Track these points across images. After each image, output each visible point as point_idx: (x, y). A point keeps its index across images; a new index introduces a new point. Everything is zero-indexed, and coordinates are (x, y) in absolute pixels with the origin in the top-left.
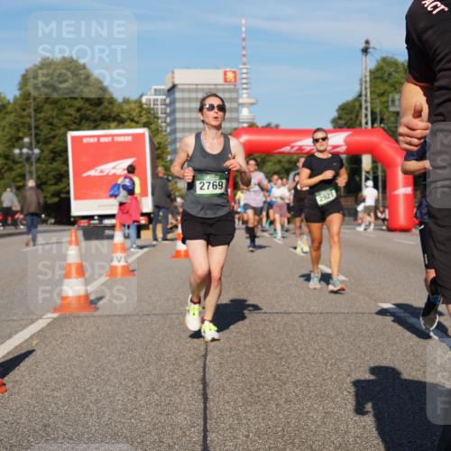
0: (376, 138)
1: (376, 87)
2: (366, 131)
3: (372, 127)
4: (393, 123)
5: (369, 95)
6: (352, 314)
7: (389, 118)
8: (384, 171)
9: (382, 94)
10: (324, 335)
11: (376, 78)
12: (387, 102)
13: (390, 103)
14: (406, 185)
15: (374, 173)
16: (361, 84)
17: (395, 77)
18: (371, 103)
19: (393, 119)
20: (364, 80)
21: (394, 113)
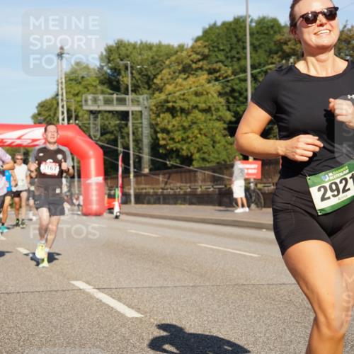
0: (72, 134)
1: (71, 87)
2: (63, 127)
3: (68, 123)
4: (87, 120)
5: (64, 94)
6: (47, 291)
7: (83, 116)
8: (78, 163)
9: (77, 95)
10: (19, 313)
11: (71, 80)
12: (81, 101)
13: (83, 103)
14: (98, 175)
16: (58, 85)
17: (87, 80)
18: (67, 102)
19: (86, 116)
20: (60, 81)
21: (87, 111)
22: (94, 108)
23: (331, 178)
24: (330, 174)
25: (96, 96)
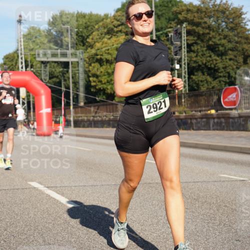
0: (28, 78)
2: (22, 73)
3: (26, 70)
4: (39, 68)
5: (23, 50)
6: (11, 189)
7: (36, 65)
8: (34, 98)
12: (35, 55)
13: (37, 56)
14: (47, 107)
15: (28, 99)
16: (18, 43)
18: (25, 55)
19: (39, 65)
20: (19, 40)
21: (39, 61)
22: (45, 59)
23: (154, 101)
24: (153, 99)
25: (46, 50)
